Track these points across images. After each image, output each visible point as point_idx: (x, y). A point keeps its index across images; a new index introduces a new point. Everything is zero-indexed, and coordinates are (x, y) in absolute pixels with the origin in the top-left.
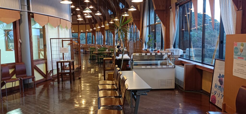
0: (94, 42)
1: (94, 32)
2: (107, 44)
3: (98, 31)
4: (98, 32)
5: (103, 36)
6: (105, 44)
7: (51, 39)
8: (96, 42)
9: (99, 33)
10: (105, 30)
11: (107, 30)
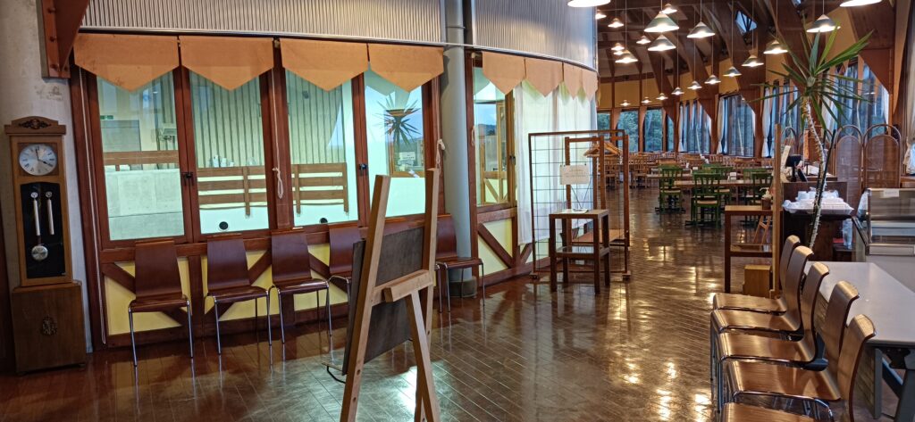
0: (671, 146)
1: (672, 106)
2: (725, 151)
3: (691, 103)
4: (688, 104)
5: (709, 121)
6: (720, 150)
7: (530, 135)
8: (680, 143)
9: (693, 109)
10: (720, 96)
11: (728, 96)
